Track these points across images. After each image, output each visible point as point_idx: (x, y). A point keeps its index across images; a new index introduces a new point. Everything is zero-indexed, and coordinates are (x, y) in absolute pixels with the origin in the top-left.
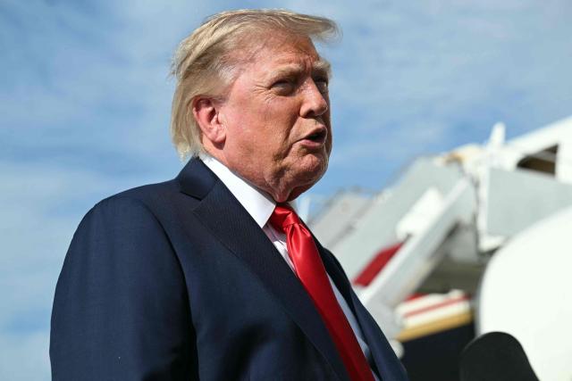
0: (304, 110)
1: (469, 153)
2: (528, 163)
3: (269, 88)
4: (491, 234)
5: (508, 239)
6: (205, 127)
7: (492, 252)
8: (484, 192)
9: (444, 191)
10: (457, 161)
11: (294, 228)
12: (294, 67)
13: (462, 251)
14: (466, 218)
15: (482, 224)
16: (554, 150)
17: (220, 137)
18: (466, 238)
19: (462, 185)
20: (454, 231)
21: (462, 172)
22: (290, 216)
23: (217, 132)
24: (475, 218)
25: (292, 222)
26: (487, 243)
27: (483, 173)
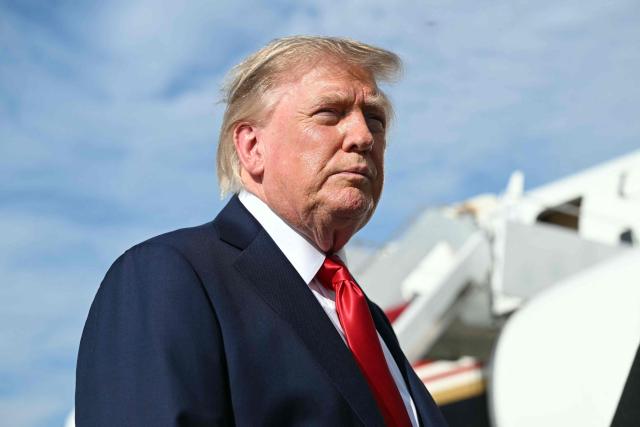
0: (347, 143)
1: (484, 205)
2: (549, 217)
3: (311, 115)
4: (507, 294)
5: (526, 301)
6: (243, 156)
7: (508, 315)
8: (500, 248)
9: (455, 245)
10: (470, 213)
11: (344, 285)
12: (342, 95)
13: (475, 314)
14: (479, 276)
15: (497, 283)
16: (577, 203)
17: (258, 169)
18: (478, 299)
19: (475, 240)
20: (465, 291)
21: (476, 225)
22: (341, 271)
23: (255, 163)
24: (489, 277)
25: (342, 278)
26: (502, 305)
27: (498, 226)
